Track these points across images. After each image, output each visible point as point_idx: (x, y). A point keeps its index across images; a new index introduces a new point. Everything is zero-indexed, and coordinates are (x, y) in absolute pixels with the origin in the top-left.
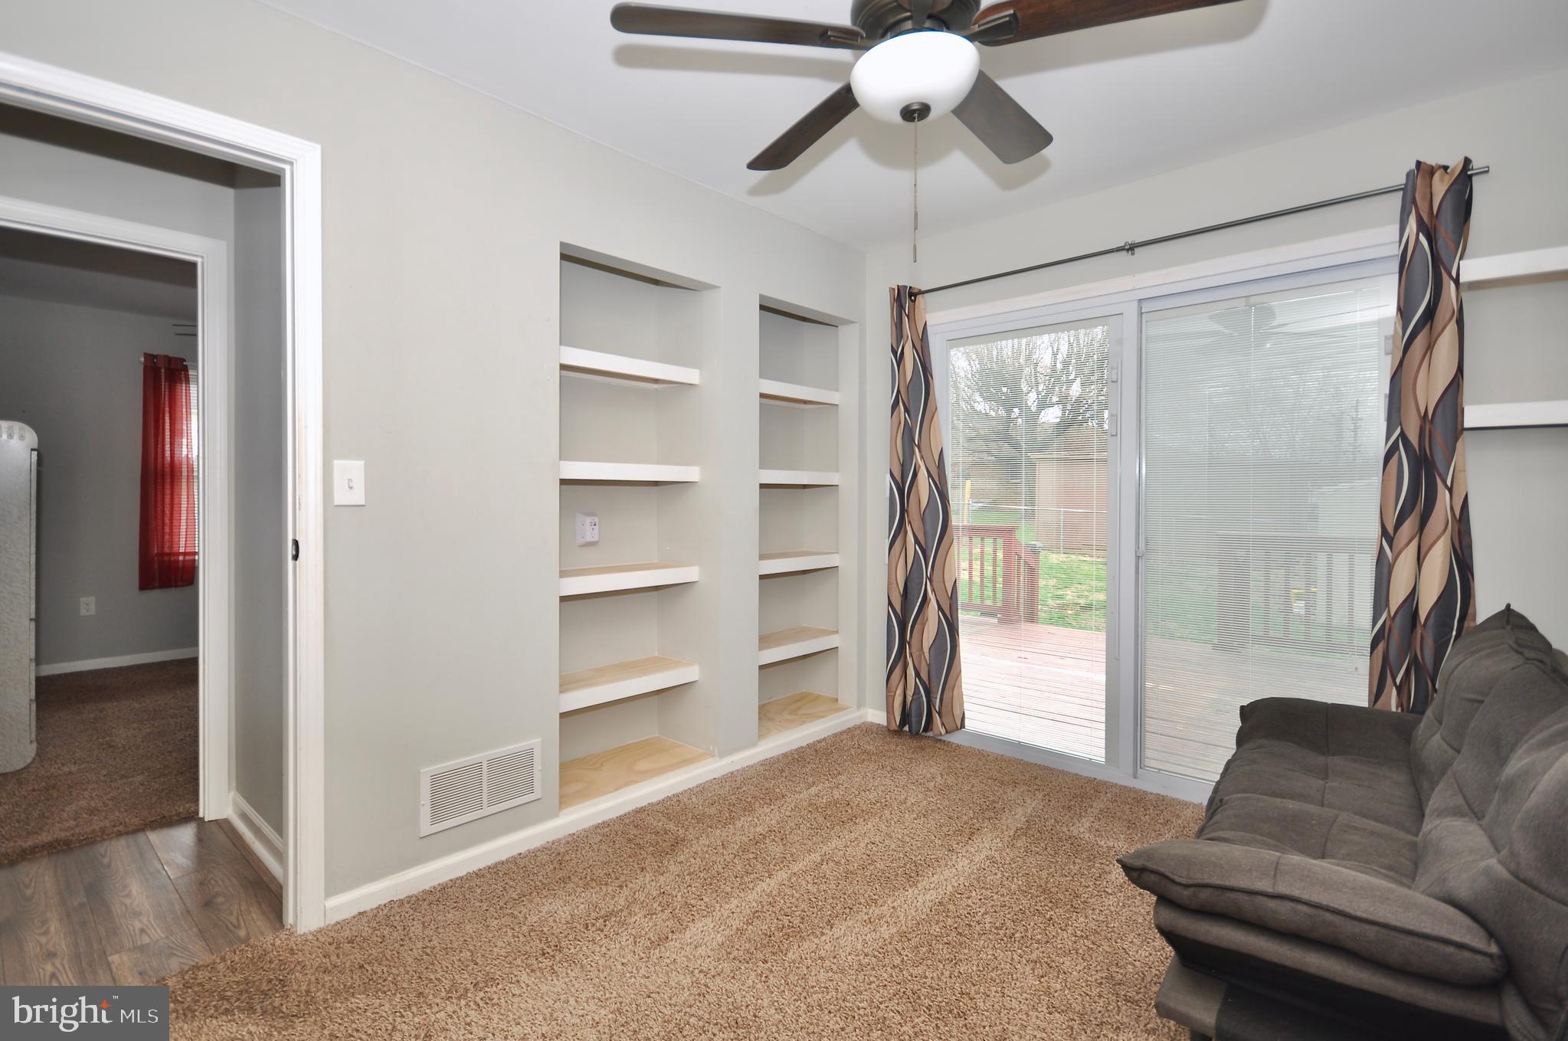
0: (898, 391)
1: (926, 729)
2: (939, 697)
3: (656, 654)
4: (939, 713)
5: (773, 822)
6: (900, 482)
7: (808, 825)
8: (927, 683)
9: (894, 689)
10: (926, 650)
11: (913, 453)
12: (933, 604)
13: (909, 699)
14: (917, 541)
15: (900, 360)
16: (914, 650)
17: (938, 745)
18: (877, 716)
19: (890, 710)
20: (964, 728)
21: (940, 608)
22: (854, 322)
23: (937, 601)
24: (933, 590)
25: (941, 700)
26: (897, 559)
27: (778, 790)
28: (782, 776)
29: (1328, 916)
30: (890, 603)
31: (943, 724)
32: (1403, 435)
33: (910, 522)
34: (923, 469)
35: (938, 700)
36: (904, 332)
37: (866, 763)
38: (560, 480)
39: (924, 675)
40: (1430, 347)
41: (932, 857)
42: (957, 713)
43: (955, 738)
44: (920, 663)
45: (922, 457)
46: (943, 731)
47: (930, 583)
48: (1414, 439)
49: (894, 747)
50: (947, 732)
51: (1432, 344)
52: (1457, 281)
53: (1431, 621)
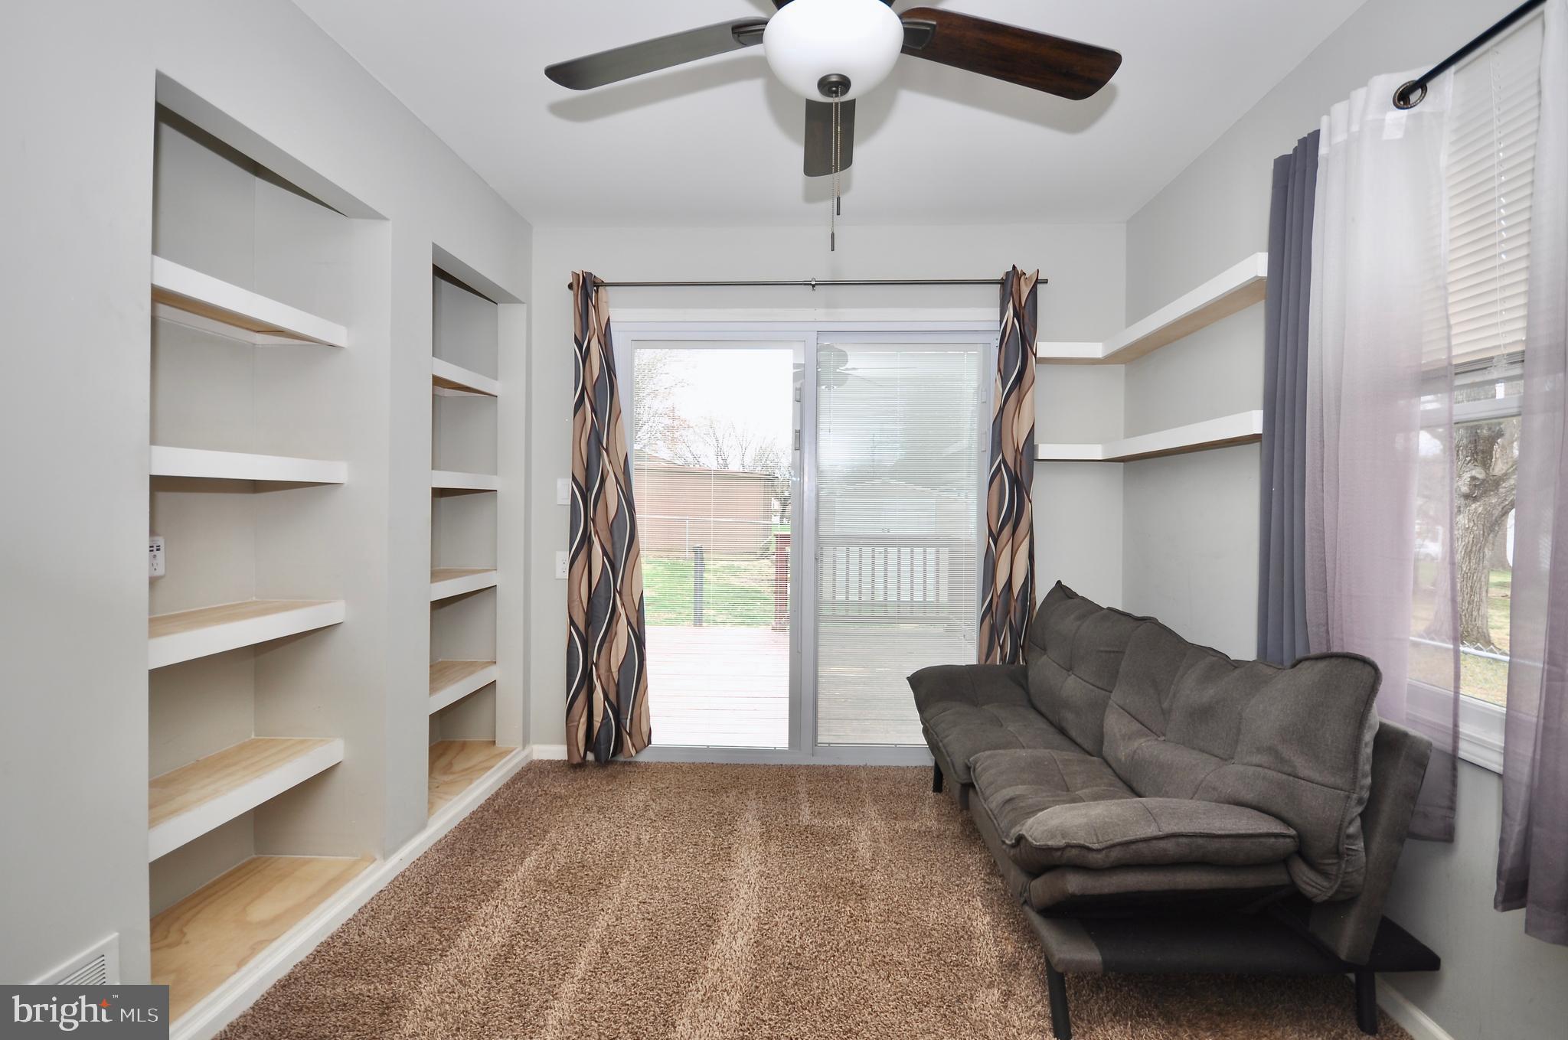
0: (584, 388)
1: (614, 754)
2: (629, 717)
3: (253, 737)
4: (630, 734)
5: (509, 922)
6: (584, 488)
7: (556, 909)
8: (615, 704)
9: (577, 718)
10: (614, 669)
11: (600, 455)
12: (623, 620)
13: (597, 725)
14: (605, 553)
15: (586, 356)
16: (602, 671)
17: (627, 768)
18: (557, 752)
19: (570, 741)
20: (650, 744)
21: (629, 623)
22: (521, 302)
23: (626, 615)
24: (623, 604)
25: (631, 720)
26: (580, 575)
27: (484, 878)
28: (477, 858)
29: (1200, 841)
30: (572, 622)
31: (633, 745)
32: (1004, 461)
33: (596, 532)
34: (611, 474)
35: (628, 721)
36: (591, 326)
37: (565, 810)
38: (151, 476)
39: (612, 697)
40: (1020, 402)
41: (713, 894)
42: (645, 729)
43: (643, 757)
44: (609, 685)
45: (610, 462)
46: (633, 752)
47: (620, 597)
48: (1010, 462)
49: (583, 783)
50: (637, 752)
51: (1021, 399)
52: (1035, 355)
53: (1020, 598)
